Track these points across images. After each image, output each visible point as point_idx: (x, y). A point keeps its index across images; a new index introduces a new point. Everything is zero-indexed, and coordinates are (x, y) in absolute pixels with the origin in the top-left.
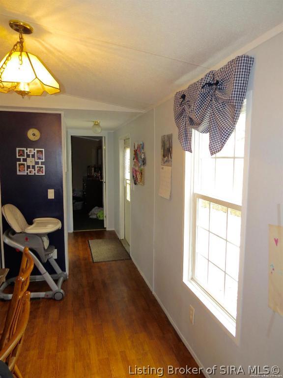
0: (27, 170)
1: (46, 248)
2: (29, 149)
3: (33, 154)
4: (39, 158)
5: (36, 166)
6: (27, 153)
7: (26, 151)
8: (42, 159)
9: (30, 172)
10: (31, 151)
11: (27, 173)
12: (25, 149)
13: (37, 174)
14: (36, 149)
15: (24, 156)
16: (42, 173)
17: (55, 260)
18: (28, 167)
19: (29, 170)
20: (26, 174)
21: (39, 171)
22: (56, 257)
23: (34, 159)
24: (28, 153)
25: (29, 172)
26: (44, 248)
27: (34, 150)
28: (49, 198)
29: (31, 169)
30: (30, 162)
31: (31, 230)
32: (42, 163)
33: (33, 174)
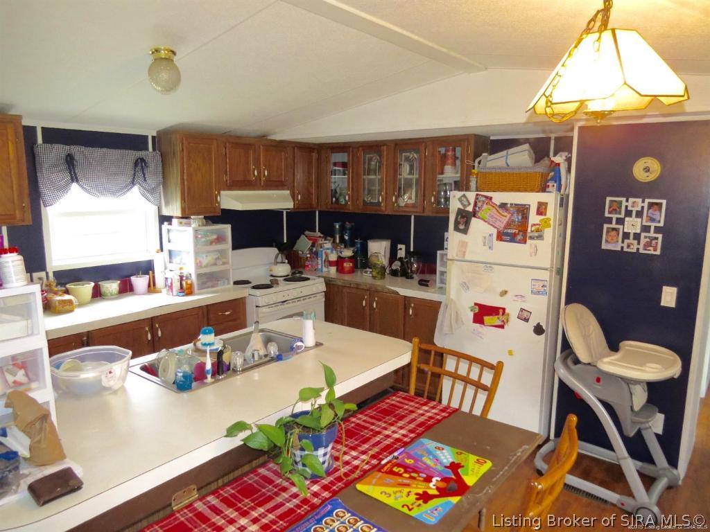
0: (623, 242)
1: (636, 408)
2: (631, 200)
3: (639, 209)
4: (652, 220)
5: (643, 235)
6: (627, 207)
7: (624, 204)
8: (659, 222)
9: (628, 246)
10: (636, 203)
11: (622, 248)
12: (624, 199)
13: (641, 251)
14: (647, 201)
15: (620, 213)
16: (655, 250)
17: (657, 435)
18: (626, 236)
19: (626, 241)
20: (619, 249)
21: (647, 246)
22: (660, 431)
23: (639, 220)
24: (629, 208)
25: (625, 245)
26: (632, 408)
27: (643, 202)
28: (662, 304)
29: (631, 240)
30: (633, 225)
31: (611, 364)
32: (657, 230)
33: (635, 251)
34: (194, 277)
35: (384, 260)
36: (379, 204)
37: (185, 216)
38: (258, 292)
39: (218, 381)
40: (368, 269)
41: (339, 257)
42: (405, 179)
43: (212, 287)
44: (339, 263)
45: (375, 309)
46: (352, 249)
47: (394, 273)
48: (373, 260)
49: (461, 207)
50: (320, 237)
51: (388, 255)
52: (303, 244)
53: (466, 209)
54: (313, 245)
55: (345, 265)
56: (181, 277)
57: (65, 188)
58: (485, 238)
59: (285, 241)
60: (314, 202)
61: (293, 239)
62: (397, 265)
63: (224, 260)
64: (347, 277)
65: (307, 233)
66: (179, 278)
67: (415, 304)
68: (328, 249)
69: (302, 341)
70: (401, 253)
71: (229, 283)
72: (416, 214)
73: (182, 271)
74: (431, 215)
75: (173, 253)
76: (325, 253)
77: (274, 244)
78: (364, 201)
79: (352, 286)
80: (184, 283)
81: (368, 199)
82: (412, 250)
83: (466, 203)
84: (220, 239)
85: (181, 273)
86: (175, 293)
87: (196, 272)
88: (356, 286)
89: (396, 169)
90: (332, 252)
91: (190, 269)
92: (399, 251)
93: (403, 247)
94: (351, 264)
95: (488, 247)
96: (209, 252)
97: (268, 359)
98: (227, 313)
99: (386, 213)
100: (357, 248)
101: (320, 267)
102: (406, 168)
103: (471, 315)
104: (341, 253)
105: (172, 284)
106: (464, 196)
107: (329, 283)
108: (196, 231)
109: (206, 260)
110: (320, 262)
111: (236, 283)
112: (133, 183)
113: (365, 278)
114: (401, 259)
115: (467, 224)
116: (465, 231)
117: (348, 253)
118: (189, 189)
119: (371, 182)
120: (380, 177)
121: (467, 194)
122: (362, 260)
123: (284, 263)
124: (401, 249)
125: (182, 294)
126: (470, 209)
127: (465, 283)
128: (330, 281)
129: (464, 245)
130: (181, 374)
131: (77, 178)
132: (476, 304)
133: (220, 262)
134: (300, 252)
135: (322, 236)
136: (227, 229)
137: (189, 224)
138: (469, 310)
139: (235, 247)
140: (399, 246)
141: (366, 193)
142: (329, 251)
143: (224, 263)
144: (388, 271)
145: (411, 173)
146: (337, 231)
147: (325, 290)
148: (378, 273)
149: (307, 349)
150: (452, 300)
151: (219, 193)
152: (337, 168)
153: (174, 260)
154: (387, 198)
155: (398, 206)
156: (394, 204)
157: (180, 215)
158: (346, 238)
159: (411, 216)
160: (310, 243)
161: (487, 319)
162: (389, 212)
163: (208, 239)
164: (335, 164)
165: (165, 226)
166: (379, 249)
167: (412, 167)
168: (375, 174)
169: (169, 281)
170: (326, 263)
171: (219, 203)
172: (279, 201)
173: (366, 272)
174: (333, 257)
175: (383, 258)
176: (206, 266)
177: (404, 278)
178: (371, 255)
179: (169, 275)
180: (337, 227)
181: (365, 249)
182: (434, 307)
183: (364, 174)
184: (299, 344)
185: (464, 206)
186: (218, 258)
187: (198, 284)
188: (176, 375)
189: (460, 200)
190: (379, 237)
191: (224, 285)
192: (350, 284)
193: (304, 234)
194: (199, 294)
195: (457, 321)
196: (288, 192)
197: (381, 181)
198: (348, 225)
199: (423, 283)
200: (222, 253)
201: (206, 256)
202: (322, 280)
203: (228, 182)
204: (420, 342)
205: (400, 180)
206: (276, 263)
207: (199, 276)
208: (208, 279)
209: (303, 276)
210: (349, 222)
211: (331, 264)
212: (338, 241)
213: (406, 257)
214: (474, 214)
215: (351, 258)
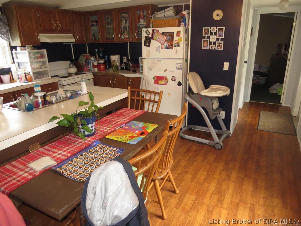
0: (209, 46)
1: (214, 108)
2: (212, 28)
3: (215, 32)
4: (220, 36)
5: (217, 42)
6: (211, 31)
7: (210, 30)
8: (222, 36)
9: (212, 47)
10: (214, 29)
11: (209, 48)
12: (209, 28)
13: (216, 49)
14: (218, 28)
15: (208, 34)
16: (221, 48)
17: (223, 119)
18: (211, 43)
19: (211, 45)
20: (208, 49)
21: (219, 46)
22: (224, 118)
23: (215, 36)
24: (212, 32)
25: (210, 47)
26: (213, 108)
27: (217, 28)
28: (224, 69)
29: (212, 45)
30: (213, 39)
31: (205, 93)
32: (222, 40)
33: (214, 49)
34: (31, 73)
35: (118, 63)
36: (113, 38)
37: (23, 46)
38: (63, 79)
39: (44, 107)
41: (98, 64)
42: (124, 26)
43: (41, 78)
44: (98, 66)
45: (115, 84)
46: (104, 60)
47: (122, 69)
48: (113, 64)
49: (147, 35)
50: (89, 56)
52: (82, 59)
53: (149, 36)
54: (86, 60)
55: (101, 67)
56: (25, 74)
58: (157, 48)
59: (74, 58)
60: (84, 39)
61: (77, 57)
62: (123, 65)
63: (45, 66)
64: (102, 72)
65: (83, 54)
66: (24, 74)
67: (131, 80)
68: (93, 60)
70: (125, 60)
71: (49, 76)
72: (130, 42)
73: (26, 72)
74: (135, 41)
75: (20, 64)
76: (92, 62)
77: (68, 60)
78: (107, 37)
79: (105, 75)
80: (27, 77)
81: (109, 36)
82: (129, 58)
83: (148, 34)
84: (42, 56)
85: (25, 72)
86: (23, 81)
88: (106, 75)
89: (120, 22)
90: (95, 62)
91: (29, 70)
92: (124, 60)
93: (126, 58)
94: (104, 66)
95: (158, 52)
96: (37, 62)
97: (67, 98)
98: (49, 89)
99: (117, 42)
100: (106, 59)
101: (90, 68)
102: (124, 21)
103: (153, 81)
104: (99, 62)
105: (21, 77)
106: (147, 30)
108: (29, 53)
109: (36, 66)
110: (90, 67)
111: (52, 77)
113: (110, 71)
114: (125, 63)
115: (149, 43)
117: (102, 61)
118: (23, 32)
119: (109, 28)
120: (113, 26)
121: (149, 29)
122: (108, 64)
123: (74, 67)
124: (125, 59)
125: (27, 82)
126: (150, 36)
127: (150, 68)
128: (95, 74)
129: (149, 52)
130: (27, 104)
132: (155, 76)
133: (43, 67)
134: (81, 63)
135: (90, 55)
136: (45, 51)
137: (26, 50)
138: (153, 79)
139: (50, 61)
140: (124, 57)
141: (107, 34)
142: (94, 61)
143: (45, 67)
144: (120, 68)
145: (126, 23)
146: (97, 53)
147: (93, 78)
148: (115, 69)
149: (84, 94)
150: (146, 76)
151: (38, 35)
152: (93, 23)
153: (21, 68)
154: (117, 35)
155: (122, 38)
156: (120, 38)
157: (21, 45)
158: (101, 55)
159: (127, 43)
160: (85, 58)
161: (160, 82)
162: (118, 42)
163: (36, 56)
164: (92, 21)
165: (14, 51)
166: (115, 58)
167: (126, 21)
168: (110, 25)
169: (20, 76)
170: (93, 67)
171: (39, 39)
172: (67, 38)
173: (110, 69)
174: (96, 64)
175: (117, 62)
176: (37, 69)
177: (127, 71)
178: (112, 62)
179: (19, 73)
180: (97, 51)
181: (109, 59)
182: (139, 80)
183: (106, 25)
184: (80, 92)
186: (42, 65)
187: (34, 77)
188: (25, 105)
189: (146, 32)
190: (115, 54)
191: (46, 77)
192: (104, 74)
193: (82, 55)
194: (34, 81)
195: (148, 84)
196: (72, 35)
197: (113, 28)
198: (101, 50)
199: (134, 72)
200: (44, 63)
201: (36, 64)
202: (92, 73)
203: (42, 29)
204: (131, 88)
205: (121, 27)
206: (70, 67)
207: (34, 73)
208: (38, 75)
209: (83, 72)
210: (101, 48)
211: (95, 67)
212: (97, 57)
213: (127, 62)
214: (152, 38)
215: (103, 63)
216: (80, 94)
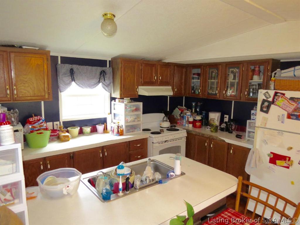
34: (124, 127)
35: (217, 123)
36: (216, 94)
37: (122, 98)
38: (153, 136)
39: (125, 195)
40: (208, 127)
41: (194, 120)
42: (230, 82)
43: (132, 132)
44: (194, 123)
45: (212, 148)
46: (201, 116)
47: (222, 130)
48: (212, 122)
49: (265, 99)
50: (185, 109)
51: (219, 120)
52: (177, 112)
53: (268, 100)
54: (181, 113)
55: (197, 124)
56: (118, 127)
57: (69, 84)
58: (279, 116)
59: (168, 110)
60: (183, 92)
61: (172, 109)
62: (224, 126)
63: (139, 119)
64: (198, 130)
65: (179, 107)
66: (117, 127)
67: (233, 148)
68: (189, 115)
69: (173, 172)
70: (226, 119)
71: (140, 130)
72: (235, 100)
73: (119, 124)
74: (244, 101)
75: (116, 115)
76: (187, 117)
77: (163, 112)
78: (208, 92)
79: (200, 135)
80: (119, 130)
81: (210, 92)
82: (232, 118)
83: (268, 97)
84: (137, 109)
85: (118, 125)
86: (115, 134)
87: (125, 125)
88: (202, 135)
89: (226, 78)
90: (191, 117)
91: (122, 123)
92: (225, 119)
93: (227, 116)
94: (200, 124)
95: (280, 122)
96: (131, 115)
97: (154, 182)
98: (138, 145)
99: (220, 99)
100: (203, 115)
101: (184, 124)
102: (231, 76)
103: (268, 159)
104: (195, 117)
105: (114, 130)
106: (267, 92)
107: (188, 132)
108: (126, 105)
109: (129, 119)
110: (184, 121)
111: (144, 130)
112: (99, 82)
113: (207, 131)
114: (226, 122)
116: (267, 112)
117: (198, 118)
118: (124, 85)
119: (213, 83)
120: (217, 81)
121: (269, 91)
122: (206, 122)
123: (167, 121)
124: (226, 117)
125: (118, 135)
126: (270, 99)
127: (266, 141)
128: (189, 131)
129: (265, 119)
130: (105, 191)
131: (74, 79)
132: (271, 153)
133: (136, 120)
134: (175, 116)
135: (186, 108)
136: (141, 104)
137: (123, 102)
138: (267, 156)
139: (144, 113)
140: (225, 116)
141: (209, 88)
142: (189, 116)
143: (138, 121)
144: (219, 128)
145: (234, 79)
146: (194, 107)
147: (186, 136)
148: (214, 129)
149: (177, 176)
150: (257, 149)
151: (138, 87)
152: (195, 76)
153: (116, 118)
154: (220, 92)
155: (226, 96)
156: (224, 94)
157: (119, 98)
158: (198, 110)
159: (232, 101)
160: (180, 112)
161: (278, 162)
162: (221, 99)
163: (131, 109)
164: (194, 74)
165: (113, 102)
166: (214, 117)
167: (235, 76)
168: (215, 79)
169: (113, 128)
170: (188, 122)
171: (138, 92)
172: (166, 91)
173: (208, 128)
174: (191, 120)
175: (217, 122)
176: (130, 122)
177: (227, 133)
178: (210, 120)
179: (113, 125)
180: (194, 104)
181: (207, 117)
182: (246, 152)
183: (209, 79)
184: (172, 174)
185: (267, 98)
186: (136, 118)
187: (126, 130)
188: (103, 191)
189: (265, 94)
190: (215, 110)
191: (138, 131)
193: (177, 107)
194: (126, 135)
195: (259, 161)
196: (171, 87)
197: (218, 83)
198: (199, 104)
199: (239, 137)
200: (138, 117)
201: (130, 117)
202: (185, 131)
203: (142, 82)
205: (228, 82)
206: (163, 121)
207: (126, 126)
208: (131, 128)
209: (176, 128)
211: (190, 123)
212: (193, 111)
213: (229, 122)
214: (273, 102)
215: (200, 120)
216: (172, 176)
